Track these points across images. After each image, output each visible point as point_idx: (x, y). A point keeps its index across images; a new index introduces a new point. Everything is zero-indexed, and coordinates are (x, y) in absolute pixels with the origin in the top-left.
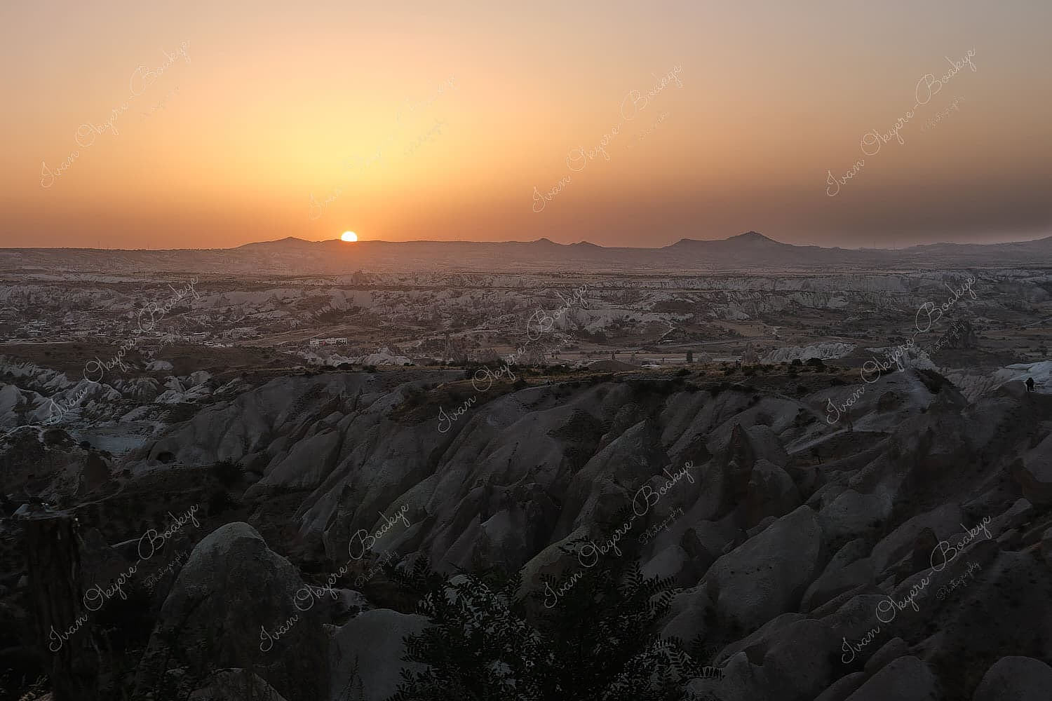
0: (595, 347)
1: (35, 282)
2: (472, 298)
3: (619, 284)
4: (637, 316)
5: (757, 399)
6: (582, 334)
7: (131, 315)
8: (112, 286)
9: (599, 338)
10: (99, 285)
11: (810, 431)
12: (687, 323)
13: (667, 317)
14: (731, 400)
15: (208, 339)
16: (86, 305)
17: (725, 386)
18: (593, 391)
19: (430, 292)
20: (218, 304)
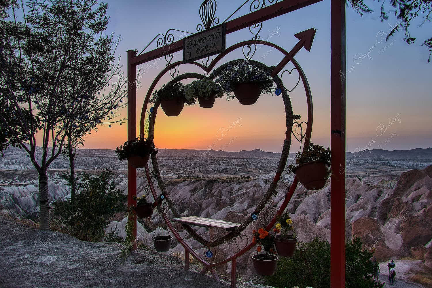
0: (221, 174)
1: (97, 157)
3: (227, 160)
4: (230, 167)
5: (231, 184)
6: (218, 171)
7: (118, 164)
8: (114, 158)
9: (222, 172)
10: (111, 158)
11: (240, 191)
12: (241, 169)
13: (237, 167)
14: (225, 184)
16: (108, 162)
17: (225, 182)
18: (199, 182)
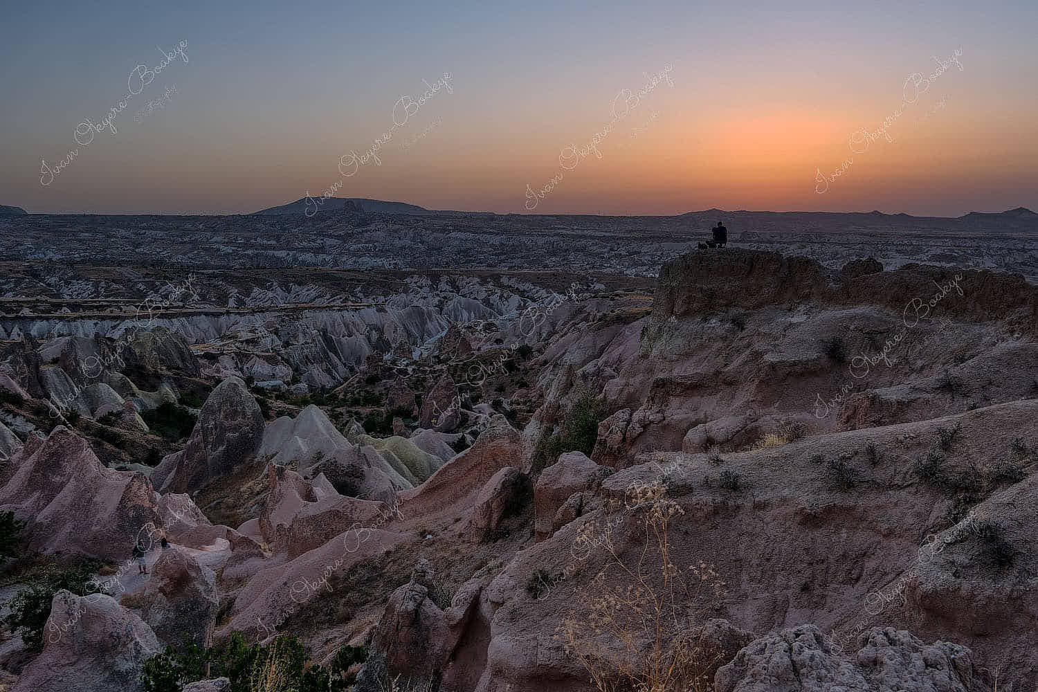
1: (559, 234)
2: (812, 249)
8: (599, 238)
15: (647, 270)
19: (786, 245)
20: (656, 250)
